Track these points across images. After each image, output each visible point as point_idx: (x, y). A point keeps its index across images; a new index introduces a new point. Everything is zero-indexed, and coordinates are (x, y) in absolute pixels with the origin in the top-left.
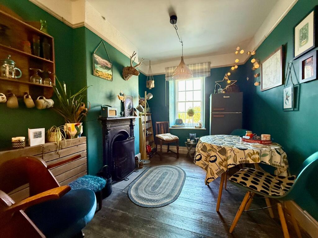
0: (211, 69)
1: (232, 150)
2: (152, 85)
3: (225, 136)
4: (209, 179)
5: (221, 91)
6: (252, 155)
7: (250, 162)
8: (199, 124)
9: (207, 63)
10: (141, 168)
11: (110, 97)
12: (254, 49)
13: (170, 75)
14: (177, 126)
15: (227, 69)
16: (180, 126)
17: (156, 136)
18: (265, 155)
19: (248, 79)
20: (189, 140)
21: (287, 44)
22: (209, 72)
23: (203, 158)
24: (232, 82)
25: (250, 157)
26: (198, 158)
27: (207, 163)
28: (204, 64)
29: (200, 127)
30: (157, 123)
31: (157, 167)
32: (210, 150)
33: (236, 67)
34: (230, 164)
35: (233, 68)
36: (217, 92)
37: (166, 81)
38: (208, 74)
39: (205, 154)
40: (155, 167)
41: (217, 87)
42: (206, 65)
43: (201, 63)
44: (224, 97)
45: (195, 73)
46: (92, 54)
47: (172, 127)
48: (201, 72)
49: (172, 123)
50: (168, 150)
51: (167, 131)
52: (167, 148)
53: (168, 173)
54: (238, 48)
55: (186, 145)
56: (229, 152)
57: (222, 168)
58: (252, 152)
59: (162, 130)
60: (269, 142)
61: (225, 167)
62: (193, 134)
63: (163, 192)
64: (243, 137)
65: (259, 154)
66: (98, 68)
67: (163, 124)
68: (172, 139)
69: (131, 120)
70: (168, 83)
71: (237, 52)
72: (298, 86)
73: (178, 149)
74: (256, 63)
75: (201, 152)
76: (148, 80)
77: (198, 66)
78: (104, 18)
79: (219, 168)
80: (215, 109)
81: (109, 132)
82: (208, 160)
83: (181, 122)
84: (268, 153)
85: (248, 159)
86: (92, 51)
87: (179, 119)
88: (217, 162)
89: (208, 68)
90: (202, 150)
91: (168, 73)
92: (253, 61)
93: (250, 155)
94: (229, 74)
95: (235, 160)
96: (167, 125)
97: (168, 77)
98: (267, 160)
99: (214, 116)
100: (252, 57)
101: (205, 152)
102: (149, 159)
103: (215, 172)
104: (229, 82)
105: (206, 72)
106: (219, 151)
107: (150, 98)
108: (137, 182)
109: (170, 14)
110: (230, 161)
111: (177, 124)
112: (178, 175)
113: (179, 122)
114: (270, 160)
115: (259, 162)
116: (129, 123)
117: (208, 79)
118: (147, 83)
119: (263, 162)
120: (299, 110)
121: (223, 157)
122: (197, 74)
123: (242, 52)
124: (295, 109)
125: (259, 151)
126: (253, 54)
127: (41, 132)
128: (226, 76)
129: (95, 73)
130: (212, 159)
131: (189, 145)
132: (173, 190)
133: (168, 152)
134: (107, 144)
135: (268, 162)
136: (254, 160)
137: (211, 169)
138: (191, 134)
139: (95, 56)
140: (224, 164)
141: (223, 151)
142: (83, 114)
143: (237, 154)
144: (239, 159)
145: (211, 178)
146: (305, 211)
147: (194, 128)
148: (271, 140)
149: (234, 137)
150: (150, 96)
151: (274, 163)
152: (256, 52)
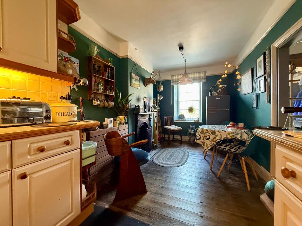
0: (207, 77)
1: (219, 131)
2: (162, 89)
3: (216, 125)
4: (205, 149)
5: (215, 94)
6: (230, 134)
7: (229, 138)
8: (197, 119)
9: (204, 73)
10: (156, 149)
11: (138, 100)
12: (238, 64)
13: (175, 81)
14: (180, 120)
15: (219, 76)
16: (183, 120)
17: (164, 127)
18: (238, 134)
19: (234, 84)
20: (190, 130)
21: (254, 68)
22: (205, 79)
23: (202, 138)
24: (222, 87)
25: (229, 135)
26: (198, 138)
27: (204, 141)
28: (201, 73)
29: (198, 121)
30: (165, 117)
31: (167, 149)
32: (206, 133)
33: (226, 76)
34: (218, 140)
35: (223, 76)
36: (211, 94)
37: (172, 86)
38: (204, 81)
39: (203, 135)
40: (166, 149)
41: (212, 91)
42: (202, 74)
43: (199, 72)
44: (216, 98)
45: (195, 80)
46: (131, 73)
47: (176, 121)
48: (199, 79)
49: (176, 118)
50: (173, 138)
51: (173, 123)
52: (172, 137)
53: (176, 152)
54: (227, 63)
55: (188, 134)
56: (217, 132)
57: (213, 143)
58: (230, 132)
59: (169, 123)
60: (243, 128)
61: (215, 142)
62: (193, 126)
63: (176, 161)
64: (228, 125)
65: (234, 133)
66: (133, 81)
67: (170, 118)
68: (177, 129)
69: (150, 115)
70: (173, 87)
71: (226, 66)
72: (259, 94)
73: (181, 137)
74: (239, 75)
75: (200, 134)
76: (158, 85)
77: (197, 74)
78: (136, 49)
79: (212, 143)
80: (209, 107)
81: (139, 122)
82: (205, 139)
83: (183, 117)
84: (240, 133)
85: (228, 136)
86: (130, 71)
87: (181, 115)
88: (210, 139)
89: (205, 76)
90: (201, 133)
91: (173, 79)
92: (237, 73)
93: (229, 134)
94: (220, 80)
95: (220, 137)
96: (172, 119)
97: (173, 82)
98: (238, 137)
99: (209, 112)
100: (236, 70)
101: (203, 134)
102: (160, 144)
103: (209, 145)
104: (220, 86)
105: (202, 79)
106: (212, 132)
107: (161, 99)
108: (156, 156)
109: (179, 46)
110: (218, 138)
111: (180, 119)
112: (183, 153)
113: (182, 117)
114: (241, 137)
115: (234, 137)
116: (148, 117)
117: (204, 85)
118: (157, 88)
119: (236, 138)
120: (259, 109)
121: (214, 136)
122: (196, 80)
123: (229, 66)
124: (257, 108)
125: (234, 132)
126: (237, 68)
127: (112, 120)
128: (218, 82)
129: (132, 85)
130: (207, 137)
131: (190, 134)
132: (181, 160)
133: (173, 139)
134: (137, 130)
135: (239, 138)
136: (231, 137)
137: (206, 143)
138: (191, 126)
139: (132, 74)
140: (214, 140)
141: (214, 132)
142: (127, 110)
143: (222, 134)
144: (223, 137)
145: (206, 149)
146: (262, 167)
147: (194, 121)
148: (244, 127)
149: (222, 126)
150: (161, 97)
151: (243, 139)
152: (239, 66)
